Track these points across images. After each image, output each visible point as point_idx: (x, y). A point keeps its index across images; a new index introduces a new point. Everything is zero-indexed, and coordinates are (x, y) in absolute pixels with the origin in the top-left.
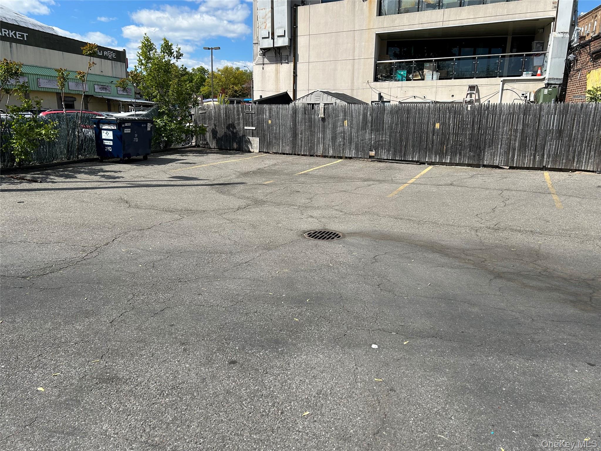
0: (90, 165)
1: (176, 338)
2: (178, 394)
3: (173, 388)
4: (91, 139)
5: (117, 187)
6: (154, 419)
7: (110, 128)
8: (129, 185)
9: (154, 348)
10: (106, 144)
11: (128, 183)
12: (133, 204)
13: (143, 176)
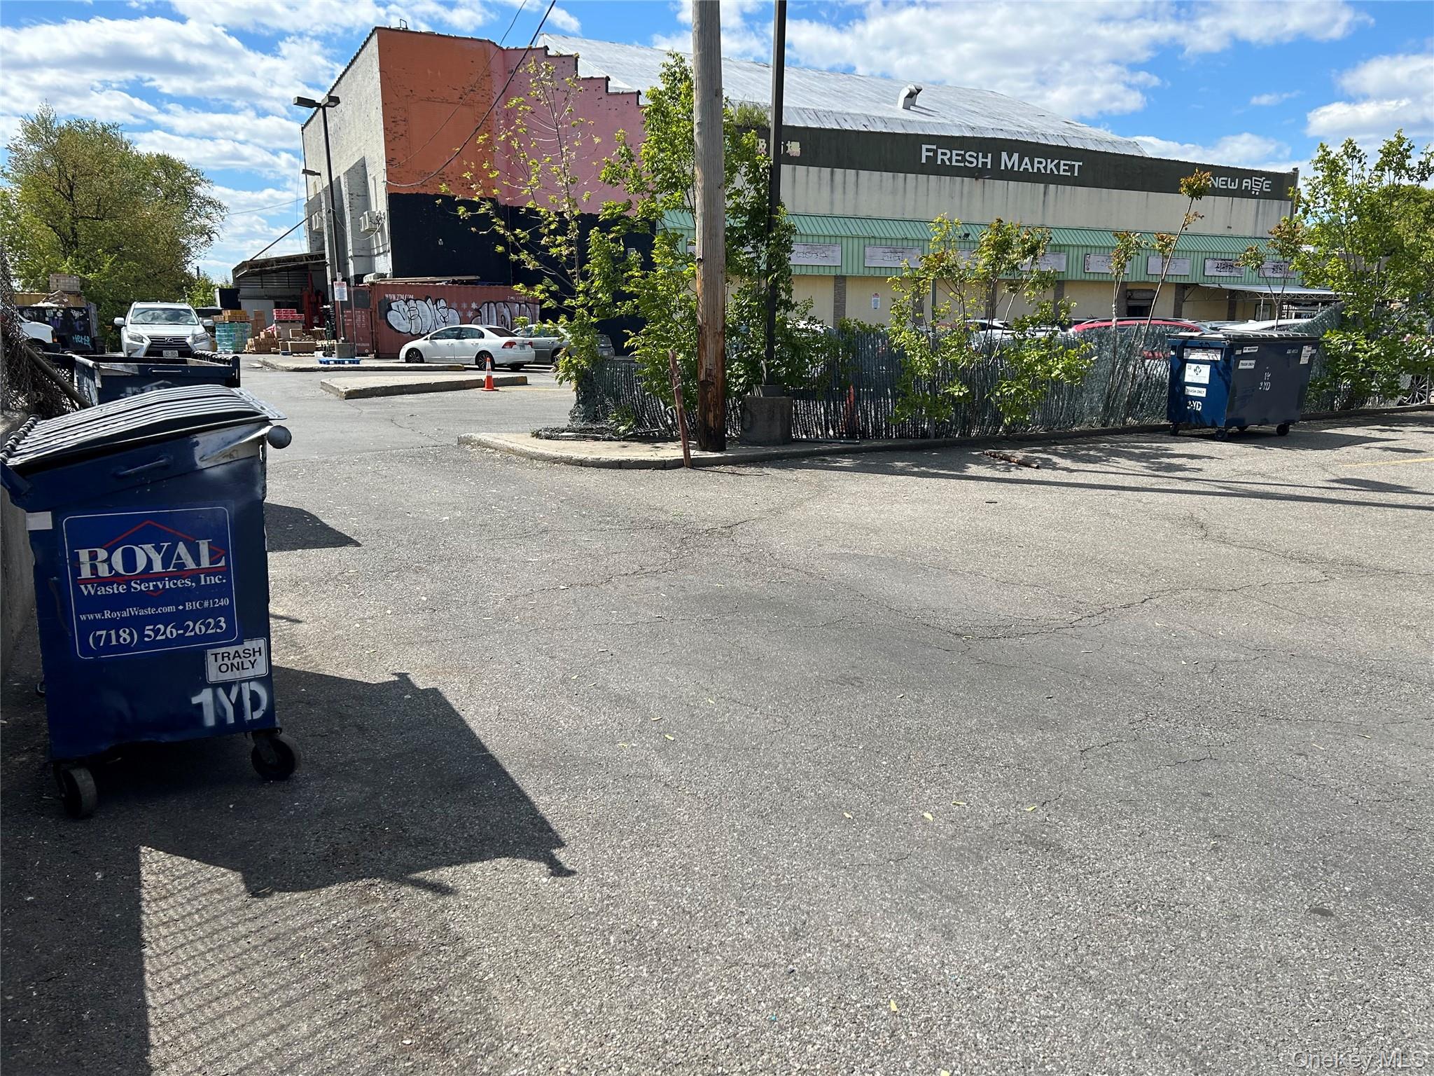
0: (1148, 439)
1: (1205, 820)
2: (1168, 919)
3: (1161, 905)
4: (1160, 384)
5: (1191, 492)
6: (1101, 939)
7: (1206, 358)
8: (1220, 490)
9: (1149, 823)
10: (1191, 394)
11: (1221, 484)
12: (1215, 533)
13: (1262, 472)
